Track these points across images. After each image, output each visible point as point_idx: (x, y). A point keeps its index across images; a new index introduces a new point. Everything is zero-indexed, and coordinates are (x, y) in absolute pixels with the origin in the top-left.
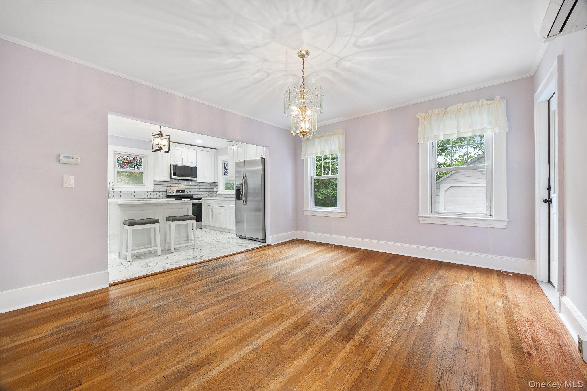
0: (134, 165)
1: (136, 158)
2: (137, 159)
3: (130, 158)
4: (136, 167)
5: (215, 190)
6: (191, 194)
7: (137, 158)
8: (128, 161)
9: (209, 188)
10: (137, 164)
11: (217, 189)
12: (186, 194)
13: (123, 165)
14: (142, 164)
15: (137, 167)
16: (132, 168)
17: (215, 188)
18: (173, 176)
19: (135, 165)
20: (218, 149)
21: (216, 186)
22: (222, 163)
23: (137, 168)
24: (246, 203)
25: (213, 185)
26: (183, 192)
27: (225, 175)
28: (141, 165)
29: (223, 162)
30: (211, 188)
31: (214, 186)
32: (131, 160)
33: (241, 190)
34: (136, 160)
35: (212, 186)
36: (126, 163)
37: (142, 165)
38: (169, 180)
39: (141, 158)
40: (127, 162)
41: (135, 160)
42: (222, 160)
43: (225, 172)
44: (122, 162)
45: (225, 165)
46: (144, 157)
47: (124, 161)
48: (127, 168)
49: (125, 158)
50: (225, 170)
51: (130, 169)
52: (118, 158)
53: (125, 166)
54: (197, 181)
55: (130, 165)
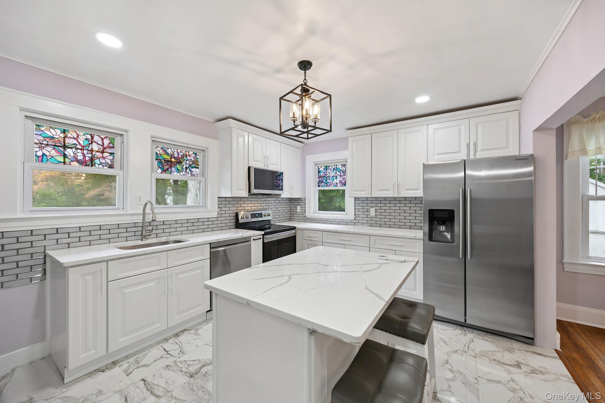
0: (184, 167)
1: (189, 152)
2: (190, 156)
3: (178, 152)
4: (188, 171)
5: (299, 210)
6: (269, 219)
7: (191, 153)
8: (175, 158)
9: (288, 206)
10: (190, 165)
11: (303, 208)
12: (263, 218)
13: (167, 167)
14: (198, 165)
15: (190, 170)
16: (181, 173)
17: (299, 207)
18: (255, 189)
19: (186, 168)
21: (303, 204)
22: (314, 165)
23: (190, 173)
25: (294, 202)
26: (260, 215)
27: (318, 185)
28: (196, 168)
29: (316, 165)
30: (290, 206)
31: (297, 204)
32: (180, 156)
34: (188, 158)
35: (292, 204)
36: (171, 161)
37: (198, 168)
38: (247, 195)
39: (196, 154)
40: (173, 160)
41: (186, 156)
42: (314, 162)
43: (320, 180)
44: (163, 160)
45: (319, 169)
46: (202, 152)
47: (167, 157)
48: (172, 173)
49: (169, 151)
50: (319, 177)
51: (179, 174)
52: (158, 153)
53: (170, 169)
54: (282, 196)
55: (178, 166)
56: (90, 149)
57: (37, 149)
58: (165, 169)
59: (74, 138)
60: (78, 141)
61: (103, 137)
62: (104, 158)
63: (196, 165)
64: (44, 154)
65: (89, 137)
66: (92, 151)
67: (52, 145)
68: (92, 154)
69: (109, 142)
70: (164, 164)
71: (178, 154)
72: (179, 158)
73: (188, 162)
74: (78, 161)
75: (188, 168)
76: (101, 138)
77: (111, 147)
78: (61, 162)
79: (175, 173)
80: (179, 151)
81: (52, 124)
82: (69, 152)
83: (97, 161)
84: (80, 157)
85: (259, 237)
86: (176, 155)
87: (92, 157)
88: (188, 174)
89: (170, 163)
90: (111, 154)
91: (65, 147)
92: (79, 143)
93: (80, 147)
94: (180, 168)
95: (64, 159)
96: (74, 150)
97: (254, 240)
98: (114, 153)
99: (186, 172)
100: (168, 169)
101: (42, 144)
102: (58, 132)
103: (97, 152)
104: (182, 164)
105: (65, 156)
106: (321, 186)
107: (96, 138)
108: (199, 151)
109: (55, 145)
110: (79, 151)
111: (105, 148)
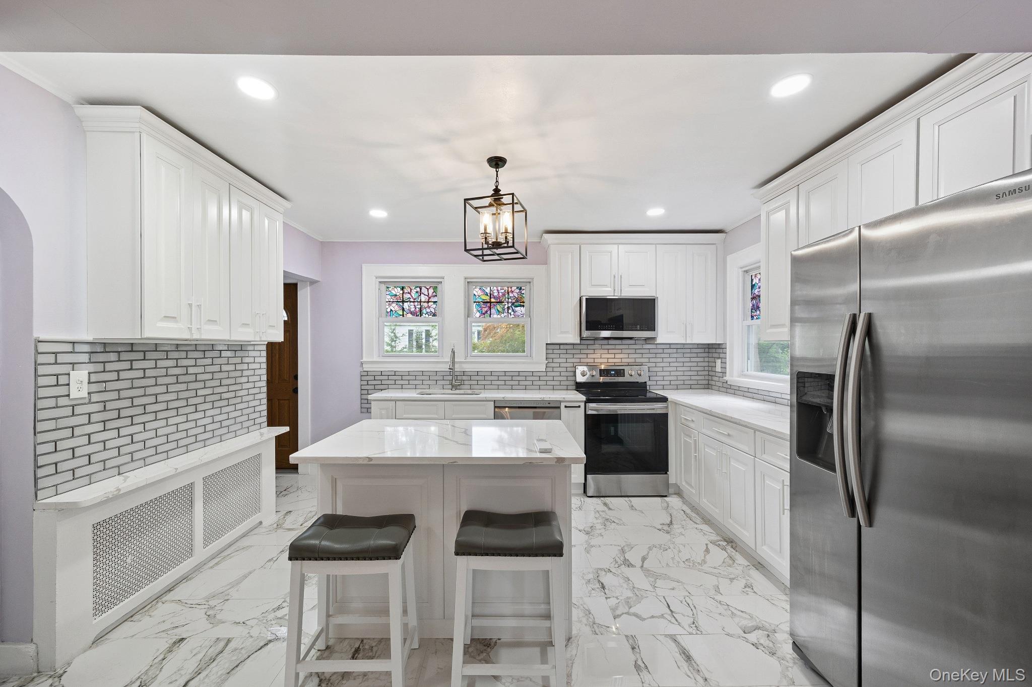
0: (506, 306)
1: (511, 288)
2: (512, 292)
3: (498, 290)
4: (510, 311)
5: (718, 368)
6: (641, 380)
7: (513, 288)
8: (494, 298)
9: (702, 360)
10: (513, 304)
11: (723, 365)
12: (626, 379)
13: (486, 309)
14: (524, 302)
15: (513, 310)
16: (502, 315)
17: (719, 362)
18: (587, 329)
19: (508, 308)
20: (727, 229)
21: (722, 355)
22: (741, 273)
23: (512, 313)
24: (870, 506)
25: (714, 350)
26: (620, 373)
27: (752, 317)
28: (521, 306)
29: (746, 272)
30: (706, 359)
31: (715, 355)
32: (501, 294)
33: (830, 410)
34: (511, 295)
35: (710, 355)
36: (490, 302)
37: (523, 306)
38: (578, 341)
39: (521, 289)
40: (493, 300)
41: (508, 293)
42: (741, 268)
43: (753, 305)
44: (482, 302)
45: (752, 280)
46: (528, 284)
47: (487, 298)
48: (492, 315)
49: (488, 290)
50: (753, 299)
51: (499, 316)
52: (476, 294)
53: (489, 311)
54: (659, 341)
55: (499, 307)
56: (419, 300)
57: (387, 307)
58: (483, 312)
59: (409, 293)
60: (411, 295)
61: (428, 287)
62: (429, 307)
63: (520, 302)
64: (391, 310)
65: (418, 289)
66: (420, 302)
67: (395, 302)
68: (420, 305)
69: (433, 291)
70: (483, 306)
71: (499, 293)
72: (499, 297)
73: (510, 300)
74: (411, 313)
75: (511, 308)
76: (427, 289)
77: (434, 296)
78: (401, 315)
79: (495, 316)
80: (499, 288)
81: (395, 284)
82: (406, 305)
83: (424, 311)
84: (413, 309)
85: (577, 404)
86: (496, 294)
87: (421, 308)
88: (511, 315)
89: (489, 304)
90: (435, 302)
91: (403, 302)
92: (412, 297)
93: (412, 300)
94: (500, 310)
95: (403, 313)
96: (409, 303)
97: (566, 407)
98: (437, 302)
99: (508, 312)
100: (486, 312)
101: (390, 302)
102: (399, 289)
103: (424, 302)
104: (503, 304)
105: (403, 310)
106: (755, 318)
107: (424, 290)
108: (524, 284)
109: (397, 302)
110: (412, 303)
111: (430, 298)
